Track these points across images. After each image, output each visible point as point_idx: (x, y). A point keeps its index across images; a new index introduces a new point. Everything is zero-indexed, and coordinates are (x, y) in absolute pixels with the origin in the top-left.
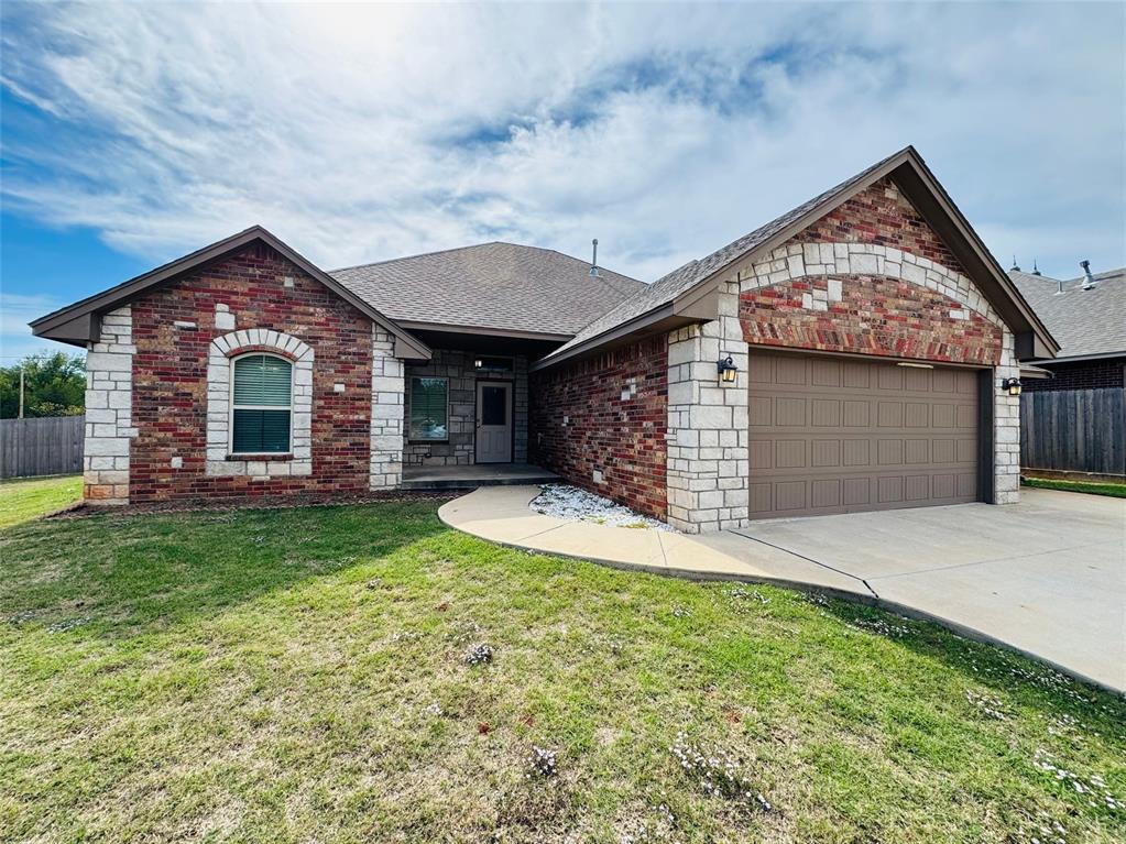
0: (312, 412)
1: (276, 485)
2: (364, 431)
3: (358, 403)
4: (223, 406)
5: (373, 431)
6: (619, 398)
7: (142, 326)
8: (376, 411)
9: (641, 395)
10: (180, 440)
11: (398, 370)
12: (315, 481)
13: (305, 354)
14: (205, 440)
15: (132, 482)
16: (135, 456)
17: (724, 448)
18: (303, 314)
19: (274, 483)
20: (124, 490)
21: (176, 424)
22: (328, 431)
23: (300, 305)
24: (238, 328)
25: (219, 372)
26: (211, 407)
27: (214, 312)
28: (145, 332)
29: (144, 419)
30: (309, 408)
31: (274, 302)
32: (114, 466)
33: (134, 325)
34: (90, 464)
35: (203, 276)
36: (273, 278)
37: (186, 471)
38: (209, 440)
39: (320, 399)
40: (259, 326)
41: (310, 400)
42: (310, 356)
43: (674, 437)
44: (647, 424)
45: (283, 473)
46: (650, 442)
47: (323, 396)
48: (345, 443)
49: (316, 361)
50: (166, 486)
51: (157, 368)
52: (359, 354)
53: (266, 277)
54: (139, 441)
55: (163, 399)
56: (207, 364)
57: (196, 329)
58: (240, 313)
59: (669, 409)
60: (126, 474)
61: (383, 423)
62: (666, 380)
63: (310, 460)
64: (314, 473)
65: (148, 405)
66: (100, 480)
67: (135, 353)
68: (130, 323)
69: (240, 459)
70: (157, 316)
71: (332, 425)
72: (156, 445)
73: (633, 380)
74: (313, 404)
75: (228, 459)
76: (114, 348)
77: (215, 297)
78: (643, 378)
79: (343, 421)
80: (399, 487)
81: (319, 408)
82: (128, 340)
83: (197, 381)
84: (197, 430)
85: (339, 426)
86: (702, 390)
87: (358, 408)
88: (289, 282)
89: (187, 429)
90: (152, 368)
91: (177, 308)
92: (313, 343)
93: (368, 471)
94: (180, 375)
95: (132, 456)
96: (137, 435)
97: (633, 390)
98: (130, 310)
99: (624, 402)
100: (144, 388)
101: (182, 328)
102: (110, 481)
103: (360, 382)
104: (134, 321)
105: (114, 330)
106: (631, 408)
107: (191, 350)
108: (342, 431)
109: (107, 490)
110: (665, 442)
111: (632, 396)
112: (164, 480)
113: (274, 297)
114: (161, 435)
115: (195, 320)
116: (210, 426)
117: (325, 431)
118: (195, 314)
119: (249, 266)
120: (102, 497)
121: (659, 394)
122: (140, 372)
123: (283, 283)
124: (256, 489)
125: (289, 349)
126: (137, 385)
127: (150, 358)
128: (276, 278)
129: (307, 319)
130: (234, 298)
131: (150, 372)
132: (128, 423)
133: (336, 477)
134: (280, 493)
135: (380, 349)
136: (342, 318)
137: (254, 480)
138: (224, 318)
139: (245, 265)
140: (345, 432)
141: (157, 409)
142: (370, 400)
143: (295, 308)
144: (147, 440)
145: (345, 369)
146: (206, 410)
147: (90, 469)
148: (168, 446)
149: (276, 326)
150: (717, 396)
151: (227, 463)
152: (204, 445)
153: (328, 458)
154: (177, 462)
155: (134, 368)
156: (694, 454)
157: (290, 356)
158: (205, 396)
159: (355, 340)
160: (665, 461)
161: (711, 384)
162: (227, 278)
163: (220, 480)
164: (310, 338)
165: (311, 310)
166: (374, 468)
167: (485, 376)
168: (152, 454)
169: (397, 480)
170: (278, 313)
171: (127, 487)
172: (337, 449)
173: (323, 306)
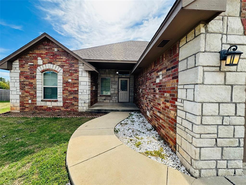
0: (63, 88)
1: (53, 109)
2: (77, 93)
3: (75, 85)
4: (40, 86)
5: (79, 93)
6: (155, 82)
7: (21, 65)
8: (80, 87)
9: (164, 80)
10: (31, 96)
11: (86, 75)
12: (64, 108)
13: (60, 71)
14: (36, 95)
15: (20, 106)
16: (21, 99)
17: (223, 116)
18: (59, 59)
19: (53, 108)
20: (19, 108)
21: (30, 91)
22: (67, 93)
23: (59, 56)
24: (43, 64)
25: (39, 76)
26: (38, 86)
27: (37, 60)
28: (22, 66)
29: (22, 90)
30: (62, 87)
31: (52, 56)
32: (16, 102)
33: (19, 65)
34: (11, 101)
35: (34, 50)
36: (52, 49)
37: (32, 104)
38: (37, 96)
39: (65, 84)
40: (49, 63)
41: (62, 84)
42: (62, 71)
43: (182, 105)
44: (167, 95)
45: (55, 105)
46: (168, 104)
47: (66, 83)
48: (72, 97)
49: (63, 73)
50: (28, 108)
51: (25, 76)
52: (75, 70)
53: (50, 49)
54: (21, 95)
55: (26, 84)
56: (36, 74)
57: (33, 65)
58: (43, 59)
59: (179, 87)
60: (19, 104)
61: (82, 91)
62: (177, 70)
63: (62, 102)
64: (63, 105)
65: (23, 86)
66: (13, 106)
67: (20, 72)
68: (18, 64)
69: (44, 101)
70: (24, 62)
71: (68, 92)
72: (25, 97)
73: (161, 73)
74: (63, 85)
75: (42, 101)
76: (16, 71)
77: (38, 55)
78: (165, 71)
79: (71, 90)
80: (87, 111)
81: (64, 86)
82: (18, 69)
83: (34, 79)
84: (34, 93)
85: (70, 92)
86: (205, 73)
87: (75, 87)
88: (56, 50)
89: (32, 92)
90: (23, 76)
91: (28, 59)
92: (62, 67)
93: (78, 106)
94: (30, 78)
95: (20, 99)
96: (21, 94)
97: (161, 77)
98: (18, 60)
99: (157, 84)
100: (22, 81)
101: (30, 65)
102: (16, 106)
103: (75, 78)
104: (19, 63)
105: (15, 66)
106: (160, 86)
107: (32, 71)
108: (71, 93)
109: (15, 108)
110: (176, 106)
111: (160, 80)
112: (27, 106)
113: (52, 54)
114: (26, 94)
115: (33, 62)
116: (37, 91)
117: (66, 93)
118: (33, 61)
119: (46, 46)
120: (14, 110)
121: (173, 78)
122: (21, 77)
123: (54, 50)
124: (49, 109)
125: (56, 69)
126: (20, 80)
127: (23, 73)
128: (53, 49)
129: (61, 60)
130: (42, 55)
131: (23, 77)
132: (19, 91)
133: (69, 107)
134: (55, 111)
135: (81, 68)
136: (70, 59)
137: (48, 107)
138: (40, 62)
139: (44, 46)
140: (71, 94)
141: (25, 87)
142: (78, 84)
143: (58, 57)
144: (23, 95)
145: (71, 75)
146: (36, 87)
147: (11, 103)
148: (28, 97)
149: (53, 63)
150: (219, 78)
151: (41, 102)
152: (36, 97)
153: (67, 101)
154: (30, 101)
155: (20, 76)
156: (197, 120)
157: (56, 71)
158: (36, 83)
159: (74, 66)
160: (176, 117)
161: (214, 69)
162: (40, 50)
163: (40, 106)
164: (61, 66)
165: (62, 57)
166: (80, 105)
167: (121, 77)
168: (24, 99)
169: (86, 108)
170: (53, 59)
171: (19, 107)
172: (69, 99)
173: (65, 56)
